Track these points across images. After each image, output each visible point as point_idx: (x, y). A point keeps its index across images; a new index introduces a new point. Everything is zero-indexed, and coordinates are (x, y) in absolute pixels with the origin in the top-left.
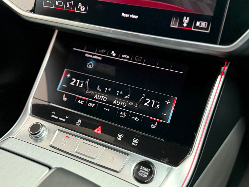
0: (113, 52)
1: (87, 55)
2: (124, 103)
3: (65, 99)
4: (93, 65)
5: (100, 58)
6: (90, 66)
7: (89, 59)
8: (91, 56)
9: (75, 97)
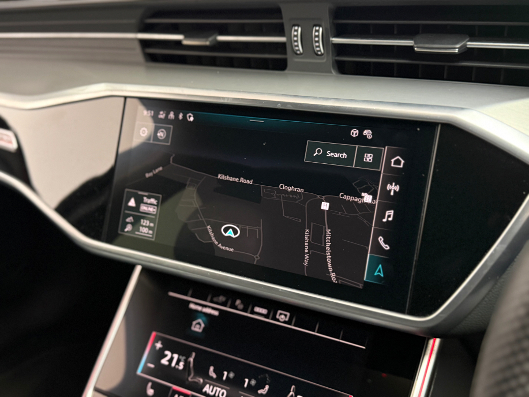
0: (238, 302)
1: (192, 306)
3: (150, 392)
4: (203, 325)
5: (216, 313)
6: (198, 327)
7: (195, 314)
8: (199, 308)
9: (169, 388)
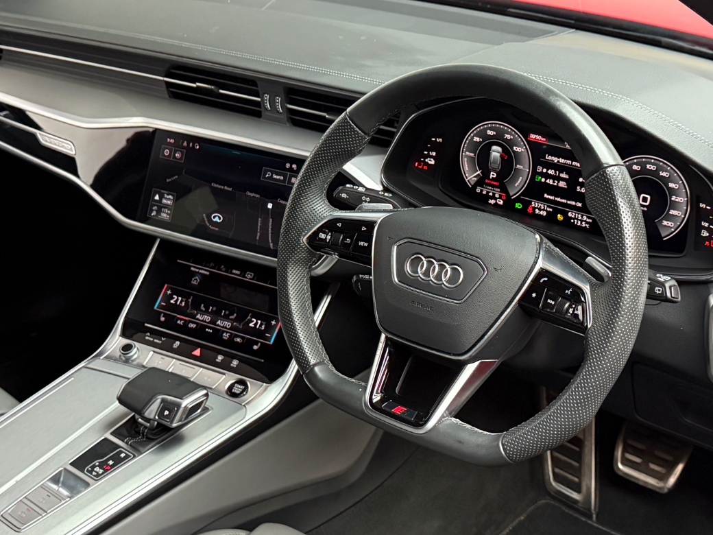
0: (222, 267)
1: (192, 269)
2: (228, 324)
3: (163, 319)
4: (199, 280)
5: (208, 273)
6: (195, 281)
7: (194, 274)
8: (197, 270)
9: (175, 316)
